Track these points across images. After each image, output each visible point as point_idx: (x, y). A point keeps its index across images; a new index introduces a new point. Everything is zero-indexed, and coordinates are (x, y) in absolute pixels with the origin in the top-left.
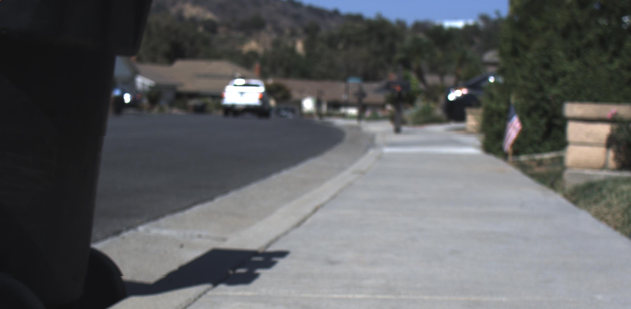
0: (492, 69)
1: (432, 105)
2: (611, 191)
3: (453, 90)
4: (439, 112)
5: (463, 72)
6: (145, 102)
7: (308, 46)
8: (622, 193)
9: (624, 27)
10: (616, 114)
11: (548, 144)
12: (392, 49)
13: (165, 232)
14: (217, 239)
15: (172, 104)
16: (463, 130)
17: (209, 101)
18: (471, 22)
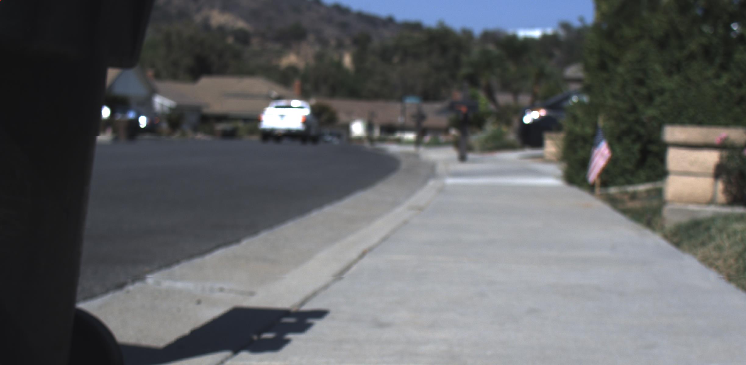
0: (575, 87)
1: (504, 129)
2: (721, 231)
3: (529, 111)
4: (512, 136)
5: (541, 90)
6: (165, 126)
7: (358, 59)
8: (735, 233)
9: (733, 36)
10: (726, 139)
11: (642, 174)
12: (457, 63)
13: (179, 285)
14: (242, 293)
15: (196, 129)
16: (541, 158)
17: (240, 124)
18: (549, 31)
